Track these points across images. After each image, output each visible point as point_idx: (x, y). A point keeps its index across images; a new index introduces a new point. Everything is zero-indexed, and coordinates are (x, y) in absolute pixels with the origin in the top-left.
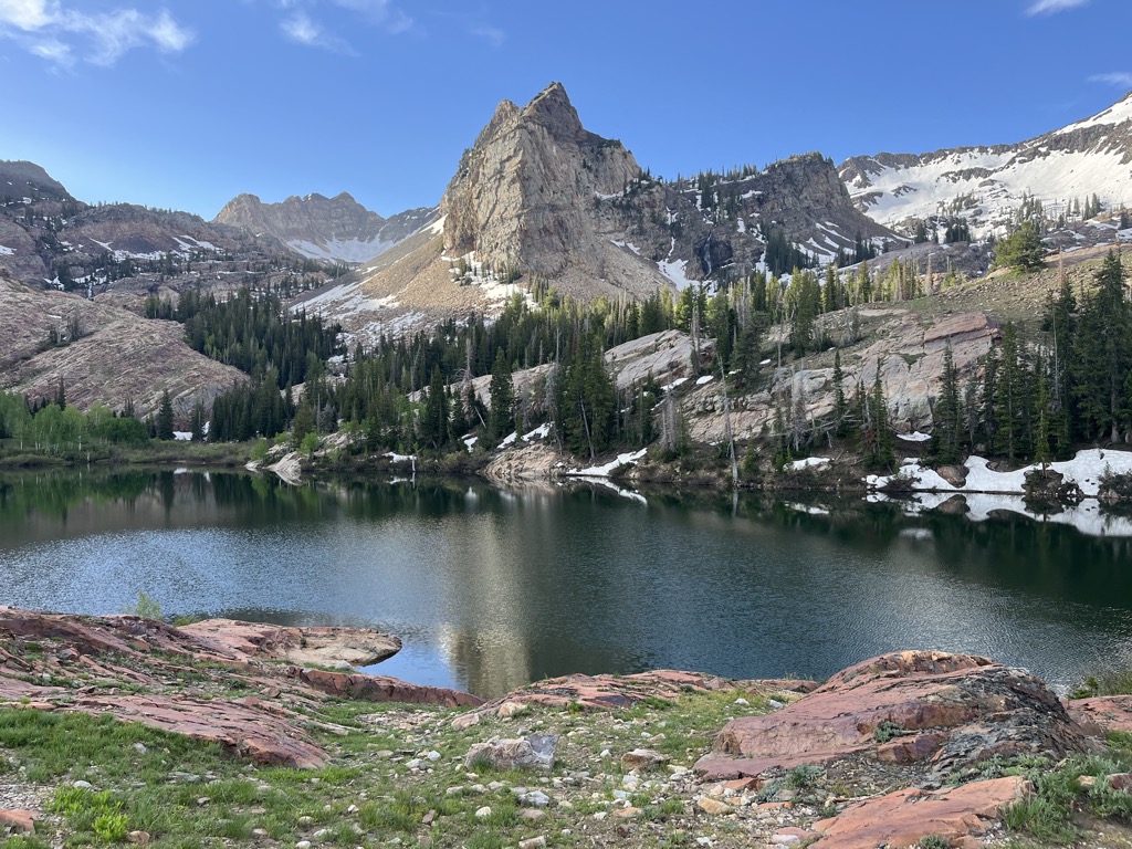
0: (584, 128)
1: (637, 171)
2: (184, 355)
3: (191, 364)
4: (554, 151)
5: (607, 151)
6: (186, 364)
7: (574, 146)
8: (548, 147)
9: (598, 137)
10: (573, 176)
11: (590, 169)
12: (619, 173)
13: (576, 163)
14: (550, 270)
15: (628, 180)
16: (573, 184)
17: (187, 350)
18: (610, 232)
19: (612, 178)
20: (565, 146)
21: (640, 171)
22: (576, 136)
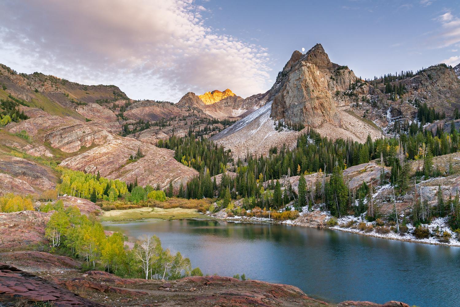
0: (331, 61)
1: (355, 79)
2: (175, 164)
3: (178, 168)
4: (318, 73)
5: (342, 71)
6: (176, 167)
7: (326, 70)
8: (316, 72)
9: (337, 65)
10: (326, 84)
11: (334, 79)
12: (347, 80)
13: (328, 78)
14: (317, 125)
15: (351, 83)
16: (327, 86)
17: (176, 162)
18: (343, 106)
19: (344, 82)
20: (323, 70)
21: (357, 79)
22: (328, 65)
